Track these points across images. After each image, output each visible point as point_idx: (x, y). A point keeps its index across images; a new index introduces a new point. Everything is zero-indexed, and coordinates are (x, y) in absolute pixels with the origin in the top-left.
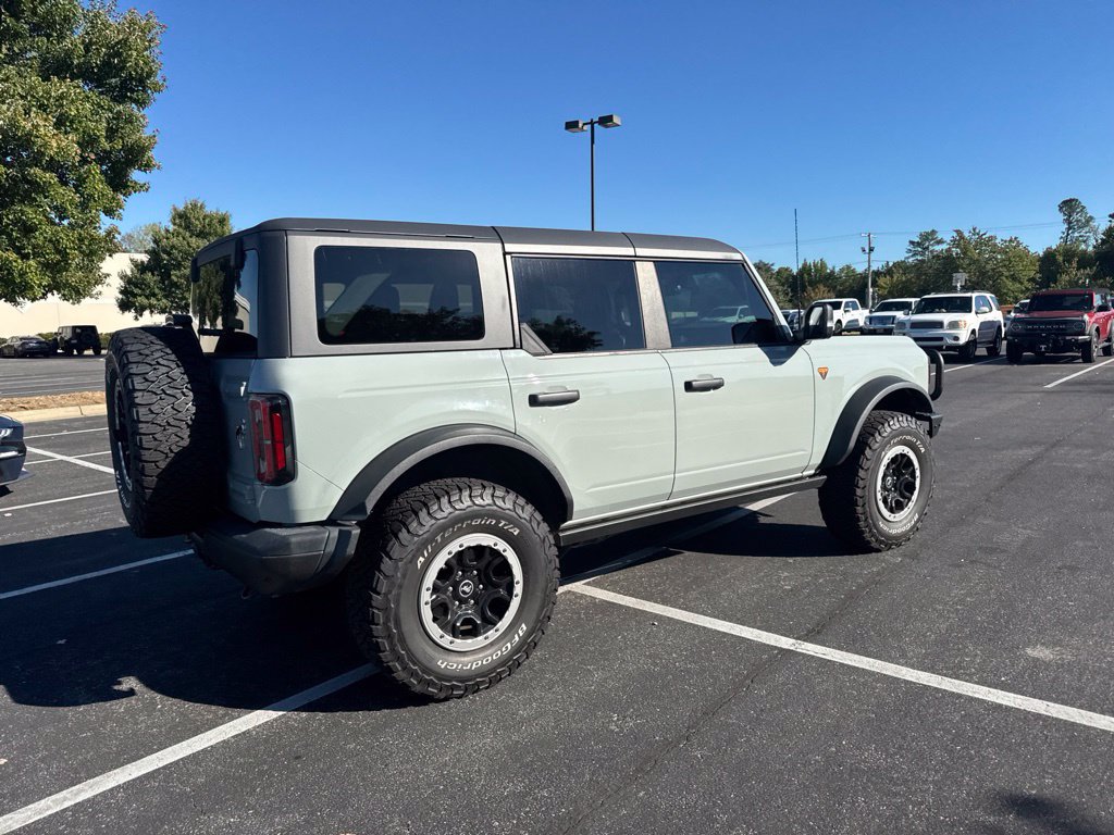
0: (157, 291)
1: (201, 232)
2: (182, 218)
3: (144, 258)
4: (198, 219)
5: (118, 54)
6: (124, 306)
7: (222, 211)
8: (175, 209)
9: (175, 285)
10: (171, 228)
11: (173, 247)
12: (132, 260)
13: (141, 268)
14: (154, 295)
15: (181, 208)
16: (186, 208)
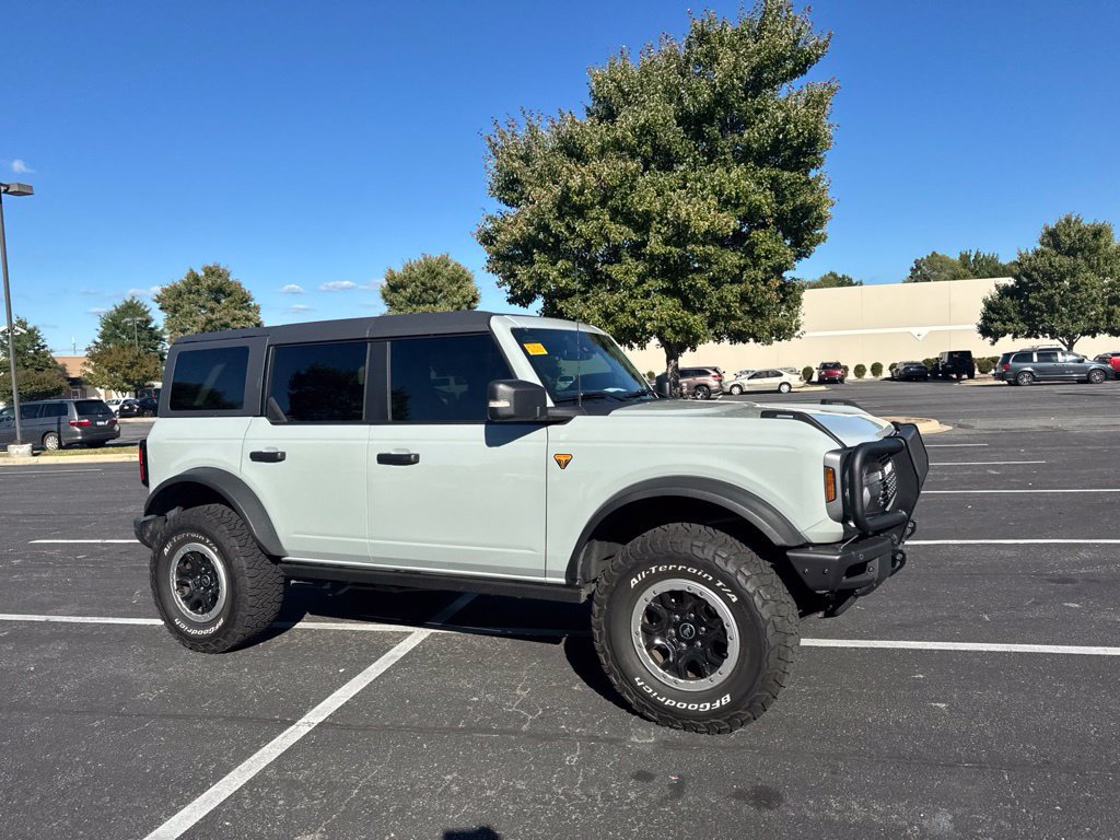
0: (1013, 315)
1: (1071, 248)
2: (1052, 238)
3: (1009, 281)
4: (1069, 235)
5: (782, 130)
6: (985, 331)
7: (1101, 222)
8: (1046, 228)
9: (1033, 308)
10: (1039, 247)
11: (1035, 269)
12: (996, 286)
13: (1005, 292)
14: (1011, 320)
15: (1052, 226)
16: (1057, 226)
